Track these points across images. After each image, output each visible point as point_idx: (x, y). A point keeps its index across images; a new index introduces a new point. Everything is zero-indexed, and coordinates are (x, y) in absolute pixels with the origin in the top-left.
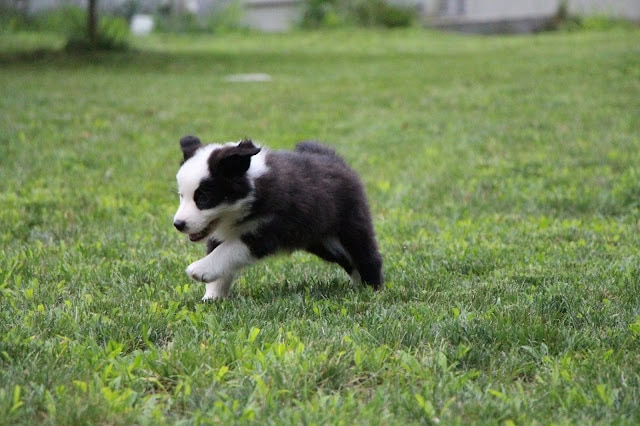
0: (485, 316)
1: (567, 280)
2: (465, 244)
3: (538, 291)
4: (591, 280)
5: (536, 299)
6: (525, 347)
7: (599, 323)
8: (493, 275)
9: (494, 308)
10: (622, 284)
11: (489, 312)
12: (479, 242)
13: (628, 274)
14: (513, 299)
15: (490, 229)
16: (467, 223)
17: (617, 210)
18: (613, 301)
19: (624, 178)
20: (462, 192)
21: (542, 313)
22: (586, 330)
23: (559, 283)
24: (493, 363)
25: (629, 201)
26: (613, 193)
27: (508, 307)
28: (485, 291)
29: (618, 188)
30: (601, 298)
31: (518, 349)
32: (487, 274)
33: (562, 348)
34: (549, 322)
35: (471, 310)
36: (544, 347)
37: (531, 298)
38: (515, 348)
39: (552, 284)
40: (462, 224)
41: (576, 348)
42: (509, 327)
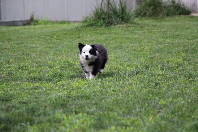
0: (9, 115)
1: (35, 102)
2: (3, 92)
3: (26, 106)
4: (43, 102)
5: (26, 108)
6: (23, 124)
7: (45, 115)
8: (12, 101)
9: (12, 112)
10: (52, 102)
11: (11, 113)
12: (7, 91)
13: (54, 100)
14: (18, 109)
15: (11, 87)
16: (4, 85)
17: (50, 80)
18: (49, 108)
19: (52, 70)
20: (2, 75)
21: (28, 113)
22: (41, 117)
23: (33, 103)
24: (12, 129)
25: (54, 77)
26: (49, 74)
27: (17, 111)
28: (9, 106)
29: (51, 73)
30: (46, 107)
31: (20, 124)
32: (10, 101)
33: (34, 123)
34: (30, 116)
35: (5, 113)
36: (28, 123)
37: (24, 108)
38: (19, 124)
39: (31, 103)
40: (2, 85)
41: (38, 123)
42: (17, 118)
